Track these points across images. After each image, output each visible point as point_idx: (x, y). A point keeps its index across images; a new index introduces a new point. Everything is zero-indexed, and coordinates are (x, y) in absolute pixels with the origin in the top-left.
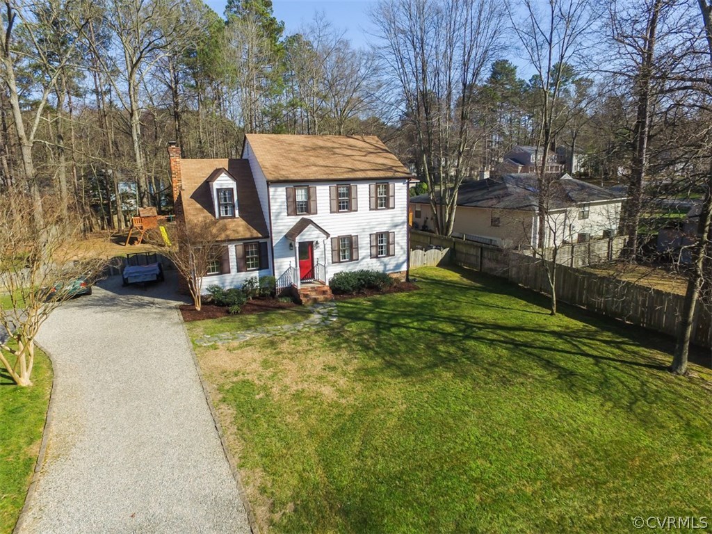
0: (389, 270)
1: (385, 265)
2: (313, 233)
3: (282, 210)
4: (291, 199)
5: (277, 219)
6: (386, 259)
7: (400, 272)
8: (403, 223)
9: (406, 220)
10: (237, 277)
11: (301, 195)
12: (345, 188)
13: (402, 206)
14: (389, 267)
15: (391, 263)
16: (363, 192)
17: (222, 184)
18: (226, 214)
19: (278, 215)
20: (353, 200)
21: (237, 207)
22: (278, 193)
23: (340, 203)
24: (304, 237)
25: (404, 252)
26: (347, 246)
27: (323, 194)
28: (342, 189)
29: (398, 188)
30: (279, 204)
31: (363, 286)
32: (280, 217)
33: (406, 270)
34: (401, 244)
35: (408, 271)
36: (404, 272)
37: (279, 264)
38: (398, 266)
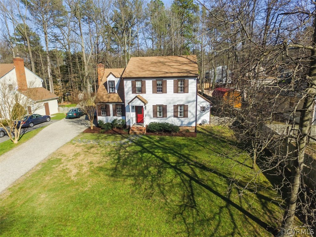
0: (184, 125)
1: (182, 122)
2: (138, 102)
3: (130, 91)
4: (134, 86)
5: (127, 95)
6: (183, 119)
7: (191, 126)
8: (193, 101)
9: (196, 99)
10: (113, 118)
11: (138, 84)
12: (161, 82)
13: (193, 92)
14: (184, 123)
15: (186, 121)
16: (170, 83)
17: (110, 79)
18: (113, 91)
19: (128, 93)
20: (164, 88)
21: (116, 89)
22: (127, 83)
23: (158, 89)
24: (133, 104)
25: (194, 117)
26: (161, 110)
27: (149, 84)
28: (159, 82)
29: (191, 82)
30: (128, 88)
31: (162, 130)
32: (129, 94)
33: (195, 126)
34: (192, 112)
35: (196, 127)
36: (194, 126)
37: (128, 115)
38: (190, 123)
